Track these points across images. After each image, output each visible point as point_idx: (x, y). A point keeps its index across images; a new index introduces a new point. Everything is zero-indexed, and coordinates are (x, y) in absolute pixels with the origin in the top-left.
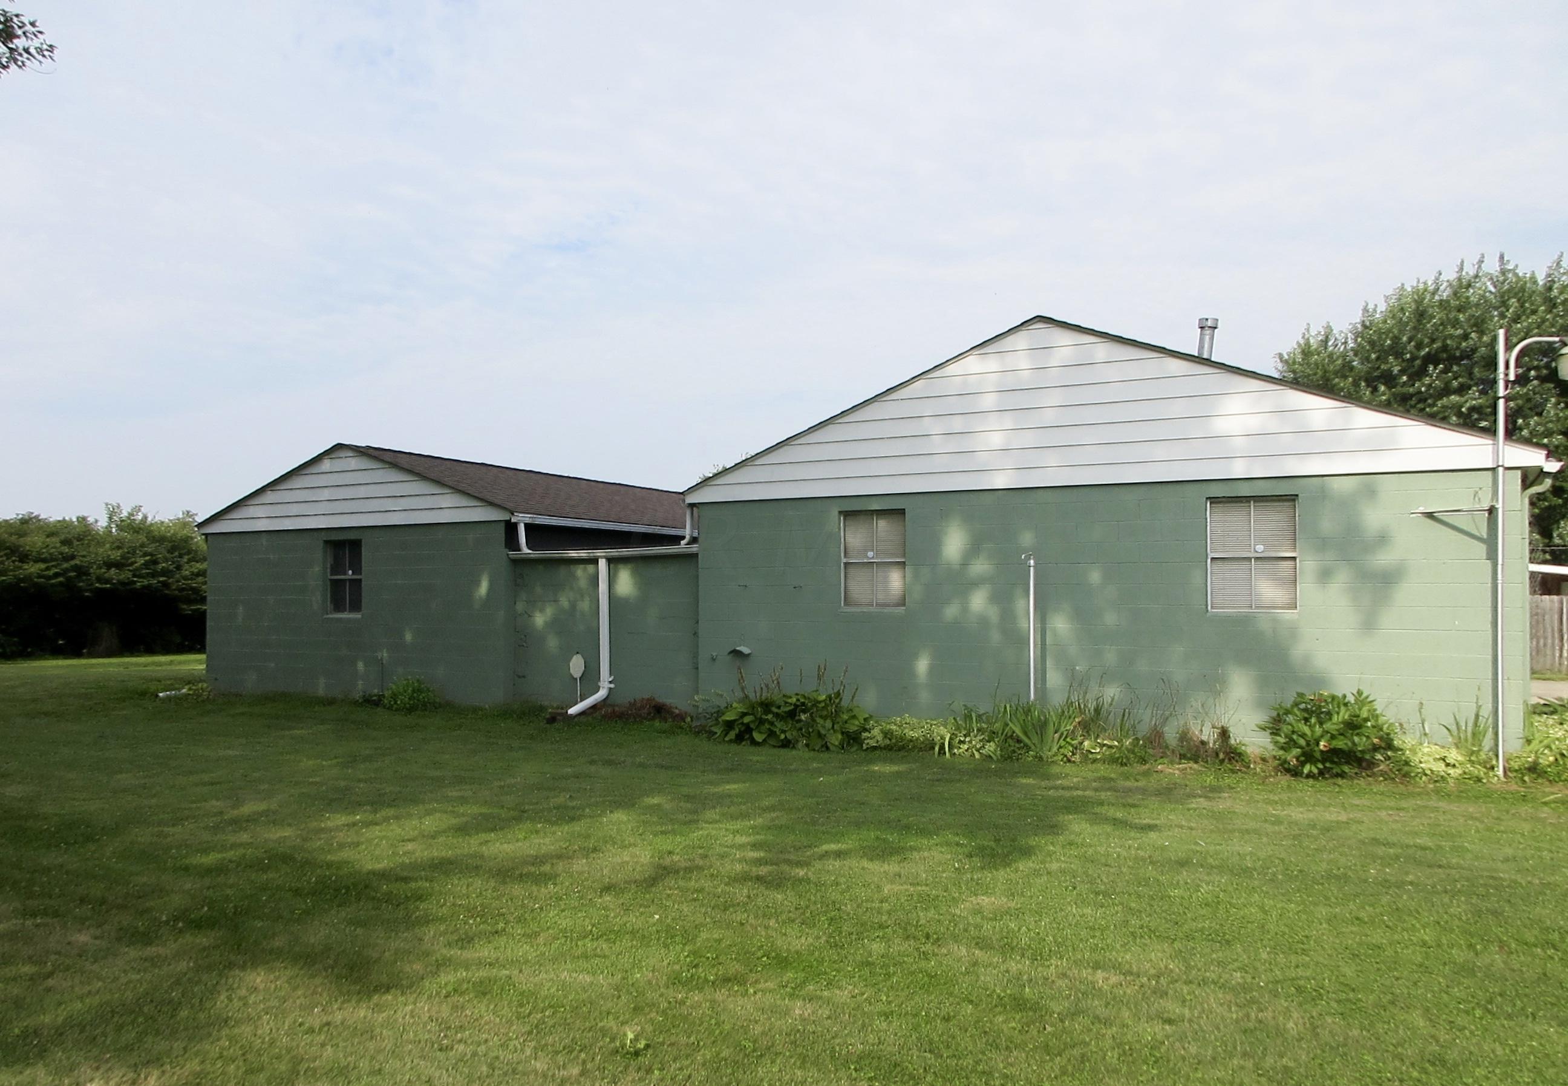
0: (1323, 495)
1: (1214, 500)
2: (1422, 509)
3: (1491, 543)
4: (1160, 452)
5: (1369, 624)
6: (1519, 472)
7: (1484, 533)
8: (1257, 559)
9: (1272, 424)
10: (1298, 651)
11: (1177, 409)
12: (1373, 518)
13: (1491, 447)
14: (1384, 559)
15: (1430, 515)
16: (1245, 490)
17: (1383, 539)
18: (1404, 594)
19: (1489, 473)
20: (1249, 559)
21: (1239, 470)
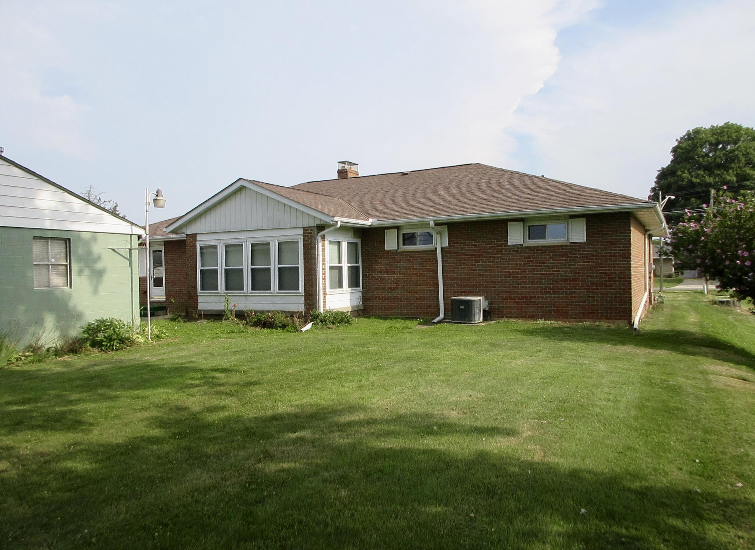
0: (79, 238)
1: (35, 238)
2: (111, 247)
3: (130, 260)
4: (11, 212)
5: (96, 291)
6: (137, 236)
7: (129, 257)
8: (52, 265)
9: (60, 207)
10: (71, 304)
11: (18, 192)
12: (96, 249)
13: (130, 227)
14: (99, 266)
15: (113, 250)
16: (49, 234)
17: (99, 258)
18: (106, 278)
19: (129, 236)
20: (48, 265)
21: (47, 225)
